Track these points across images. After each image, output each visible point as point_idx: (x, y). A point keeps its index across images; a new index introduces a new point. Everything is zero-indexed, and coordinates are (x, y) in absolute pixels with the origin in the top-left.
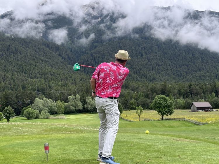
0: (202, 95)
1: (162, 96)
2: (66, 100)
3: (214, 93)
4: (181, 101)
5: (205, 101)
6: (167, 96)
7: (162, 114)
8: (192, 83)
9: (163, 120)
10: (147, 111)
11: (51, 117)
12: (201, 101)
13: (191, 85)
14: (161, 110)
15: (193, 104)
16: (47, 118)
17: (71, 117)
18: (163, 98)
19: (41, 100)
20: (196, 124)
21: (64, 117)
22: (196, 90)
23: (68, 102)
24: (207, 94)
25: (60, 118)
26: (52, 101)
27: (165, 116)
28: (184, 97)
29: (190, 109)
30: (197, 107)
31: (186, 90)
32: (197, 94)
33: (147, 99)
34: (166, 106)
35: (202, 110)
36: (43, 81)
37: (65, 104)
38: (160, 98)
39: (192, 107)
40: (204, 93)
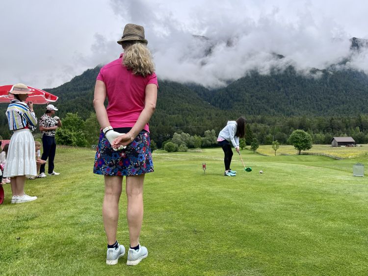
0: (345, 129)
1: (300, 131)
2: (203, 135)
3: (358, 128)
4: (321, 136)
5: (348, 136)
6: (306, 131)
7: (300, 148)
8: (333, 117)
9: (300, 154)
10: (283, 146)
11: (189, 150)
12: (343, 136)
13: (332, 119)
14: (299, 145)
15: (333, 139)
16: (186, 151)
17: (207, 150)
18: (300, 133)
19: (179, 135)
20: (335, 159)
21: (201, 150)
22: (338, 124)
23: (204, 137)
24: (351, 128)
25: (197, 152)
26: (189, 135)
27: (302, 151)
28: (324, 132)
29: (331, 144)
30: (338, 142)
31: (327, 124)
32: (339, 128)
33: (284, 134)
34: (304, 141)
35: (344, 145)
36: (180, 116)
37: (202, 138)
38: (298, 133)
39: (333, 142)
40: (347, 127)
